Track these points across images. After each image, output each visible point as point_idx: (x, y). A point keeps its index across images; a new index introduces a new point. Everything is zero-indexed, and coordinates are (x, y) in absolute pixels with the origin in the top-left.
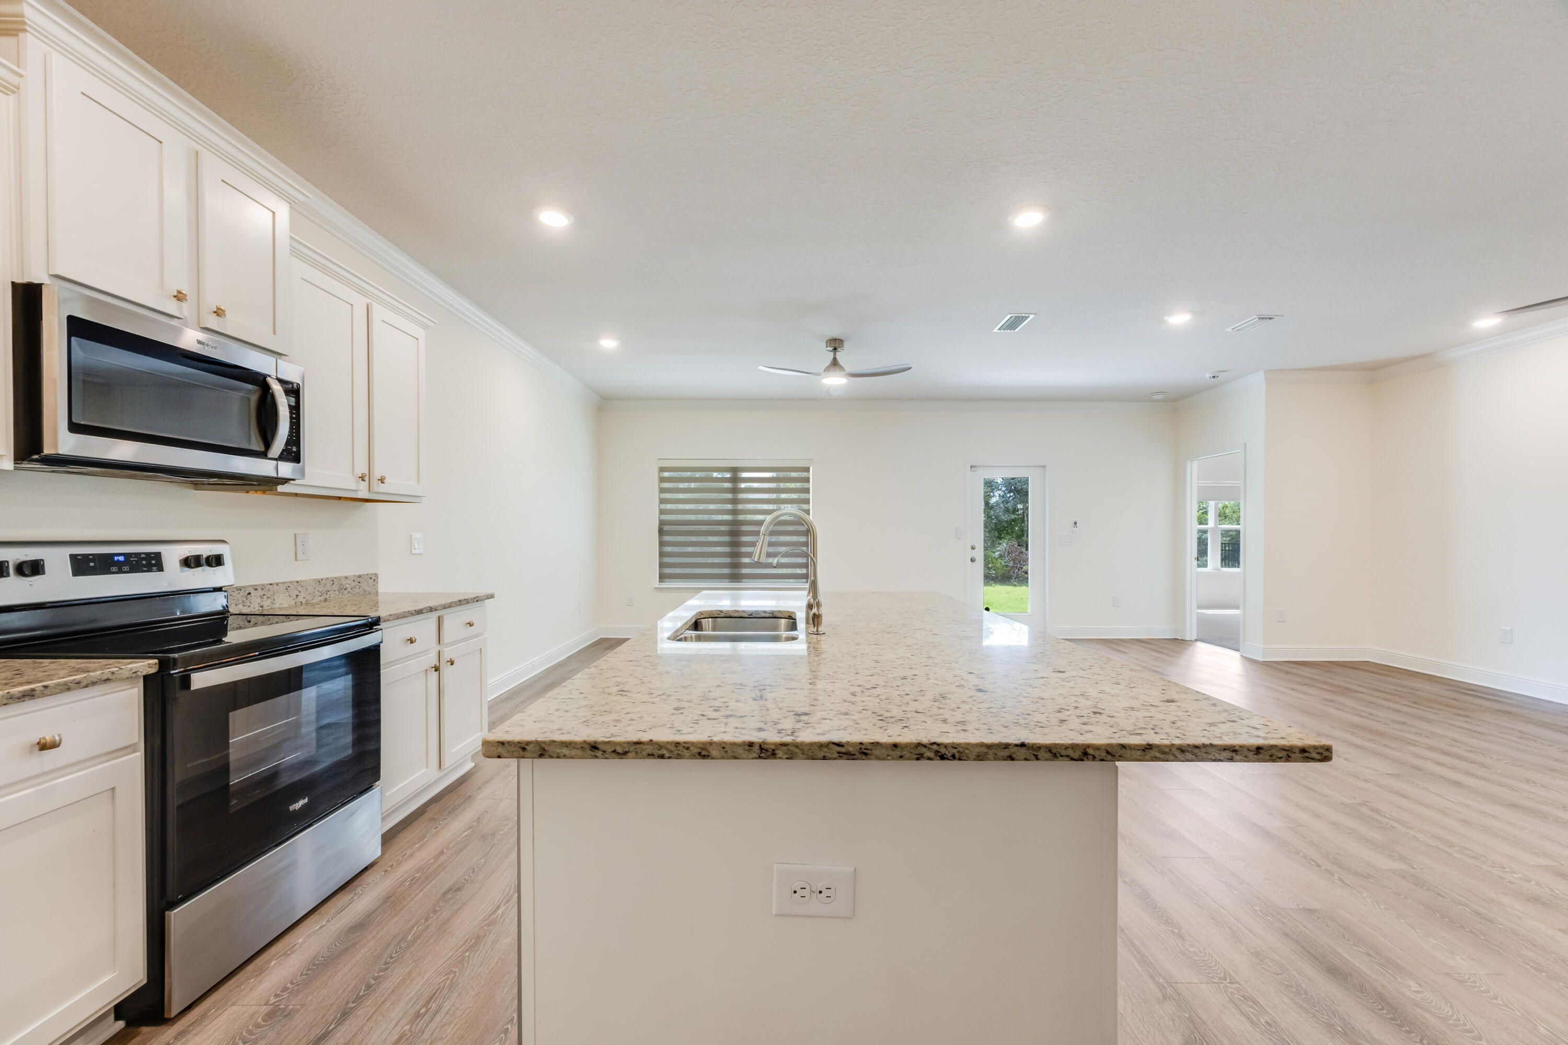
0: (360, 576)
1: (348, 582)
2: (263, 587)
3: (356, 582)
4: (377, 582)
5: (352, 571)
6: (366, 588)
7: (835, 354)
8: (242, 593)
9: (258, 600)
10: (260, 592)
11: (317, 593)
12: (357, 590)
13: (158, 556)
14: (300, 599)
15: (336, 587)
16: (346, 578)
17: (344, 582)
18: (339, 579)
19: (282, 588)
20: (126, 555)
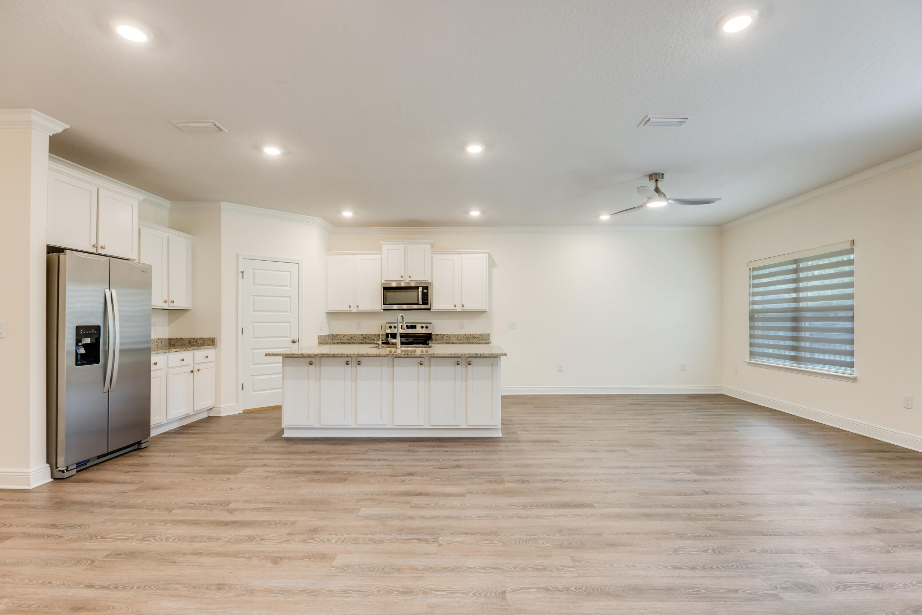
0: (481, 334)
1: (476, 335)
2: (447, 334)
3: (480, 336)
4: (489, 337)
5: (478, 332)
6: (484, 338)
7: (657, 184)
8: (441, 335)
9: (446, 338)
10: (446, 336)
11: (464, 338)
12: (480, 338)
13: (416, 326)
14: (458, 339)
15: (471, 336)
16: (476, 334)
17: (475, 335)
18: (473, 334)
19: (453, 335)
20: (410, 325)
